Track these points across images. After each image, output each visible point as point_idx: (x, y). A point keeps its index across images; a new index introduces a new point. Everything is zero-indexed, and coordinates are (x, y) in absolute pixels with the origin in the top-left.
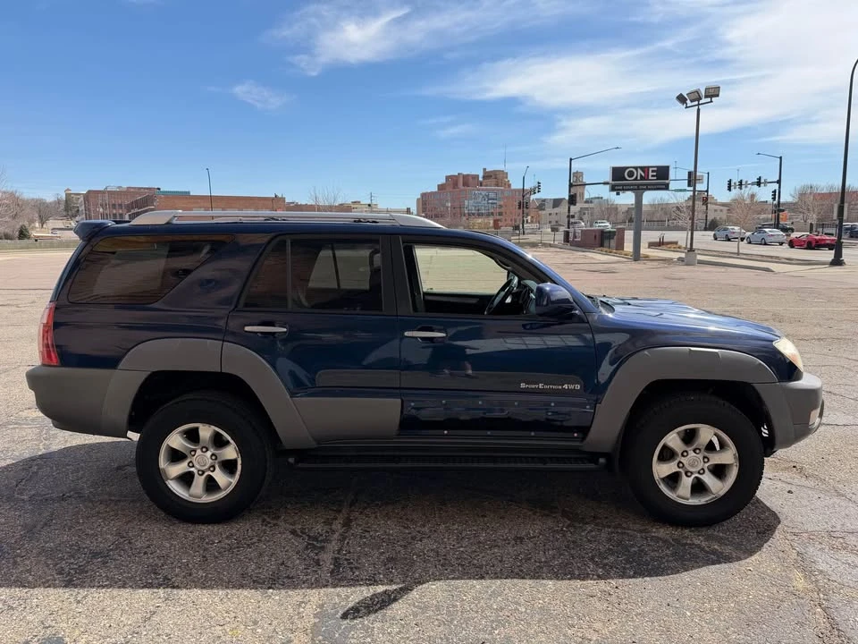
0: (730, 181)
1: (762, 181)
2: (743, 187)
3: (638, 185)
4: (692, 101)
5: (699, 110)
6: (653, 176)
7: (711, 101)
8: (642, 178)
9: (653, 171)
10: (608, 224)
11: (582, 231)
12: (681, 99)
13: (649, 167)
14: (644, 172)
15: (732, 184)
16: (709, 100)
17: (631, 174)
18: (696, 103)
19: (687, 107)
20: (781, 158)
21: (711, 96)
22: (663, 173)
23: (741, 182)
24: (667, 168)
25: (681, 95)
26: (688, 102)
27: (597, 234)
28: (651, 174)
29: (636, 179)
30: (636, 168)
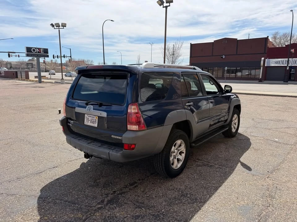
0: (54, 55)
1: (65, 56)
2: (55, 58)
3: (38, 55)
4: (56, 27)
5: (59, 30)
6: (42, 52)
7: (64, 28)
8: (38, 52)
9: (42, 50)
10: (6, 69)
11: (4, 71)
12: (52, 25)
13: (40, 48)
14: (39, 50)
15: (55, 56)
16: (63, 27)
17: (34, 50)
18: (58, 28)
19: (54, 29)
20: (70, 49)
21: (64, 26)
22: (46, 51)
23: (58, 56)
24: (47, 49)
25: (52, 24)
26: (55, 27)
27: (14, 73)
28: (41, 51)
29: (36, 52)
30: (36, 48)
